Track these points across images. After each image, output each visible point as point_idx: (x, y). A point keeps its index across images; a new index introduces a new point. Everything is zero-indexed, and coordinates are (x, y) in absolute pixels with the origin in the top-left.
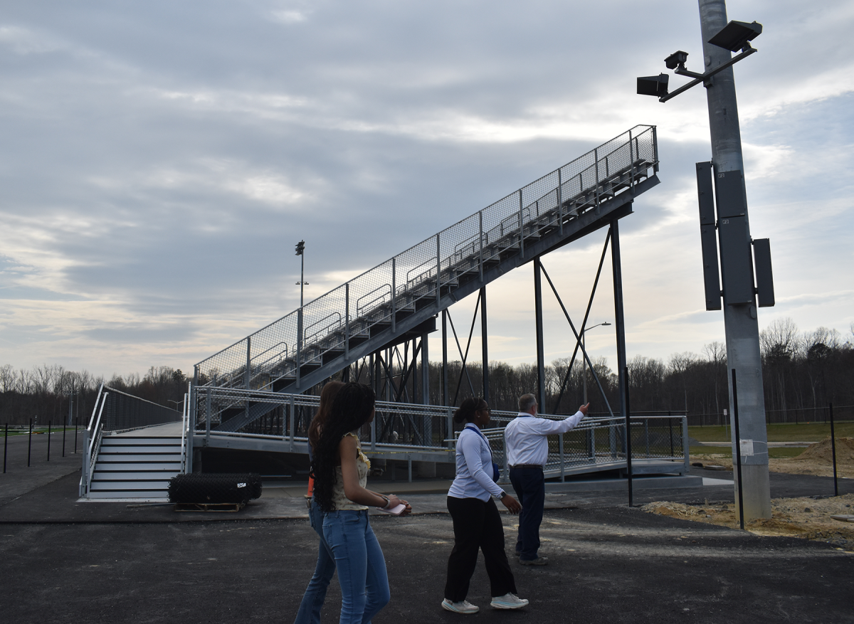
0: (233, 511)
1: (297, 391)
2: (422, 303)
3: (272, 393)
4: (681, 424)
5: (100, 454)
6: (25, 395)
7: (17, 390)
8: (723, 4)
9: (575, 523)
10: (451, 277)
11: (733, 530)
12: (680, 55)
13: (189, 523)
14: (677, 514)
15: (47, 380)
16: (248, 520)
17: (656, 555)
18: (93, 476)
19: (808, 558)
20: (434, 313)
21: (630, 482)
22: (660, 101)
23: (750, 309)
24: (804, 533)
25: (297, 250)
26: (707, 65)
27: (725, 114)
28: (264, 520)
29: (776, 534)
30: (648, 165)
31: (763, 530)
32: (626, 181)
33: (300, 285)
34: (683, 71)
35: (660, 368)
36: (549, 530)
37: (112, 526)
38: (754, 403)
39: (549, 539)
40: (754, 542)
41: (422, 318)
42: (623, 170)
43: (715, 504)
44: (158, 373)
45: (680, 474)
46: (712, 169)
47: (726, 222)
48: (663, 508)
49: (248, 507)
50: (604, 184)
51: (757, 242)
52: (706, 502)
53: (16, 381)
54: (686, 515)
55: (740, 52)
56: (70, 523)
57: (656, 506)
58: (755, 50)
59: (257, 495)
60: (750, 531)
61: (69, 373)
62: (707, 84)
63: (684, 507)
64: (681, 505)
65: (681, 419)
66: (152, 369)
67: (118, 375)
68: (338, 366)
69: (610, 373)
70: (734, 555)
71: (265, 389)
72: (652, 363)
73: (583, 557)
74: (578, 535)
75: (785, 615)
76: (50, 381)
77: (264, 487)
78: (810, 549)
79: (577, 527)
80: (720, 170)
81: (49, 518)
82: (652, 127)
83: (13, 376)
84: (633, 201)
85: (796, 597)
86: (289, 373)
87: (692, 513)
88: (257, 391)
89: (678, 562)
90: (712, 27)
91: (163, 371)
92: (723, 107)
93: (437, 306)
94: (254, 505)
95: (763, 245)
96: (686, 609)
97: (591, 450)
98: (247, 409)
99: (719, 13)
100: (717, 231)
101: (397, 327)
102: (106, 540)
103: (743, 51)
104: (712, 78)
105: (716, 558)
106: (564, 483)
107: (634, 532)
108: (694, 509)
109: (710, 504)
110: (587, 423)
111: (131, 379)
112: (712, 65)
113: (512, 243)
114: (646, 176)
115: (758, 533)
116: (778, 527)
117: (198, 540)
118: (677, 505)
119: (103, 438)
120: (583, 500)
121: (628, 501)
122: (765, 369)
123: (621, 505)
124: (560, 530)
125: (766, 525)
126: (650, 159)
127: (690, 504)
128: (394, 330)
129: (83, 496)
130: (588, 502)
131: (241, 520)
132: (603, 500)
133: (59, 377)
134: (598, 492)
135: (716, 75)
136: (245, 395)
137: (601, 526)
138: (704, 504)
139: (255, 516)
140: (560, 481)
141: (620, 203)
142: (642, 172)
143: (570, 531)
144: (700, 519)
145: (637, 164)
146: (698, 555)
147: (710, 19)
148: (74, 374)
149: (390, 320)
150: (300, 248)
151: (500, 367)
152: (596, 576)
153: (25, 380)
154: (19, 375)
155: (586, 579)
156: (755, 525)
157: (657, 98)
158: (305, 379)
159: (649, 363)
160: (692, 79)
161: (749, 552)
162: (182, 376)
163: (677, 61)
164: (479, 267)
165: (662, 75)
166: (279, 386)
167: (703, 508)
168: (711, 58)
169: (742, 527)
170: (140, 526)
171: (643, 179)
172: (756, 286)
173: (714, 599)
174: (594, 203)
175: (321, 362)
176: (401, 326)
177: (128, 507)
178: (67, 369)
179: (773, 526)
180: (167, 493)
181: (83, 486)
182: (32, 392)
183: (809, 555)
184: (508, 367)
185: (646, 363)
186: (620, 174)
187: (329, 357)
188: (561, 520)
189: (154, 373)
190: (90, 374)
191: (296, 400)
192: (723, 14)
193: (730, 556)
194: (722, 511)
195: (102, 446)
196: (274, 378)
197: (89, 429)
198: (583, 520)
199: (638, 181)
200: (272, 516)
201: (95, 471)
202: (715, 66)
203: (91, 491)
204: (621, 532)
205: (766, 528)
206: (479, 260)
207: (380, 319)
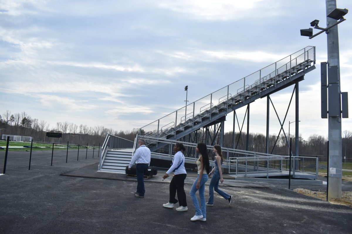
0: (146, 178)
1: (174, 139)
2: (221, 110)
3: (166, 140)
4: (316, 161)
5: (106, 156)
6: (91, 135)
7: (89, 134)
8: (335, 1)
9: (265, 193)
10: (233, 101)
11: (323, 201)
12: (316, 21)
13: (130, 181)
14: (305, 193)
15: (99, 131)
16: (150, 182)
17: (287, 207)
18: (103, 164)
19: (345, 214)
20: (225, 114)
21: (290, 181)
22: (309, 38)
23: (338, 118)
24: (349, 204)
25: (185, 89)
26: (328, 25)
27: (333, 44)
28: (155, 182)
29: (339, 204)
30: (311, 61)
31: (335, 202)
32: (302, 67)
33: (186, 102)
34: (317, 27)
35: (323, 139)
36: (253, 194)
37: (105, 180)
38: (337, 154)
39: (251, 197)
40: (328, 206)
41: (221, 116)
42: (301, 63)
43: (323, 191)
44: (136, 130)
45: (314, 179)
46: (327, 65)
47: (330, 85)
48: (301, 191)
49: (152, 178)
50: (293, 68)
51: (343, 93)
52: (319, 190)
53: (88, 131)
54: (309, 194)
55: (339, 20)
56: (92, 178)
57: (298, 190)
58: (345, 20)
59: (155, 174)
60: (329, 202)
61: (106, 129)
62: (327, 32)
63: (309, 191)
64: (308, 190)
65: (316, 159)
66: (134, 129)
67: (122, 131)
68: (190, 131)
69: (303, 140)
70: (317, 209)
71: (164, 138)
72: (320, 137)
73: (260, 204)
74: (263, 197)
75: (321, 231)
76: (100, 131)
77: (158, 171)
78: (348, 210)
79: (264, 194)
80: (330, 65)
81: (86, 176)
82: (314, 47)
83: (87, 129)
84: (304, 75)
85: (330, 226)
86: (173, 133)
87: (311, 193)
88: (161, 139)
89: (294, 210)
90: (330, 10)
91: (138, 130)
92: (333, 41)
93: (226, 112)
94: (155, 177)
95: (345, 95)
96: (285, 225)
97: (281, 168)
98: (157, 144)
99: (333, 5)
100: (328, 88)
101: (211, 118)
102: (101, 184)
103: (341, 20)
104: (329, 30)
105: (309, 210)
106: (268, 179)
107: (284, 198)
108: (313, 192)
109: (321, 191)
110: (280, 158)
111: (127, 132)
112: (329, 25)
113: (256, 90)
114: (310, 66)
115: (332, 203)
116: (341, 201)
117: (131, 186)
118: (307, 190)
119: (108, 151)
120: (273, 185)
121: (288, 187)
122: (343, 142)
123: (286, 189)
124: (258, 195)
125: (336, 200)
126: (312, 60)
127: (312, 190)
128: (210, 120)
129: (99, 170)
130: (274, 186)
131: (148, 182)
132: (280, 186)
133: (102, 130)
134: (280, 183)
135: (331, 29)
136: (157, 140)
137: (274, 195)
138: (318, 191)
139: (153, 181)
140: (267, 178)
141: (300, 76)
142: (309, 64)
143: (261, 195)
144: (313, 196)
145: (307, 61)
146: (303, 208)
147: (329, 7)
148: (108, 129)
149: (209, 116)
150: (186, 88)
151: (260, 135)
152: (260, 211)
153: (91, 131)
154: (89, 129)
155: (256, 211)
156: (332, 200)
157: (308, 37)
158: (178, 135)
159: (319, 137)
160: (321, 31)
161: (324, 209)
162: (144, 132)
163: (315, 23)
164: (243, 98)
165: (310, 29)
166: (169, 137)
167: (317, 192)
168: (329, 22)
169: (327, 200)
170: (114, 180)
171: (309, 67)
172: (342, 110)
173: (298, 223)
174: (289, 75)
175: (184, 129)
176: (213, 118)
177: (113, 175)
178: (105, 128)
179: (339, 201)
180: (125, 171)
181: (99, 167)
182: (93, 134)
183: (346, 212)
184: (263, 135)
185: (318, 137)
186: (300, 65)
187: (187, 128)
188: (260, 192)
189: (135, 130)
190: (113, 130)
191: (173, 142)
192: (335, 5)
193: (315, 209)
194: (324, 194)
195: (107, 154)
196: (167, 134)
197: (102, 148)
198: (268, 192)
199: (308, 67)
200: (159, 181)
201: (104, 162)
202: (331, 25)
203: (102, 168)
204: (279, 197)
205: (336, 202)
206: (243, 96)
207: (206, 115)
